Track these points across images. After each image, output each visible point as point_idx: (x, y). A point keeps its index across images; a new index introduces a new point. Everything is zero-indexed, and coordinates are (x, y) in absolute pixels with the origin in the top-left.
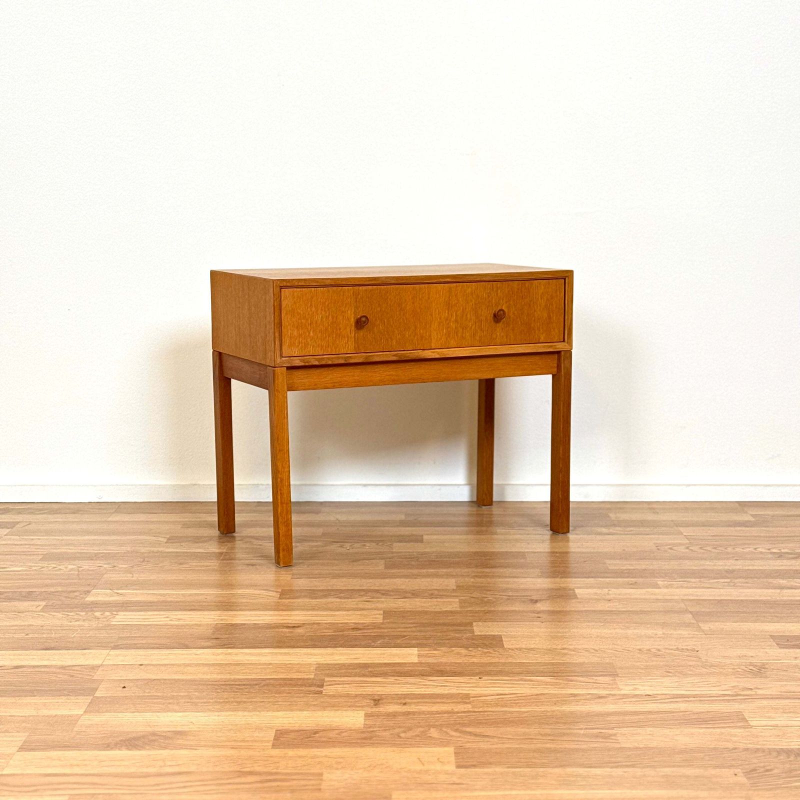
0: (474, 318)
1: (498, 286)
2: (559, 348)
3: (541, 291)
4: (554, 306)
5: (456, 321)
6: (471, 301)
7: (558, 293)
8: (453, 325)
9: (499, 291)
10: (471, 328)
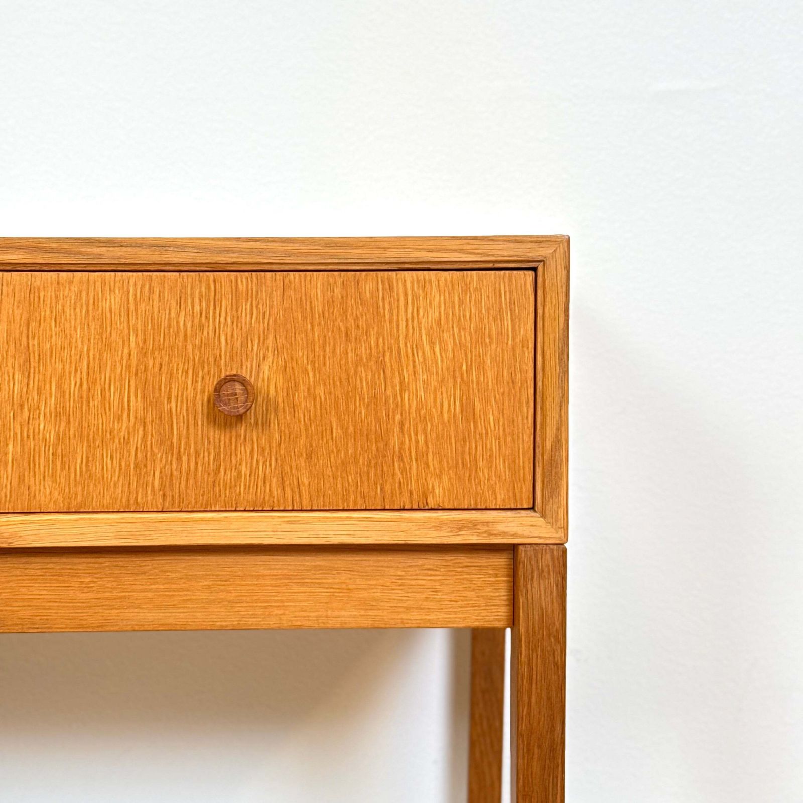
0: (137, 404)
1: (242, 287)
2: (504, 534)
3: (433, 315)
4: (490, 374)
5: (59, 414)
6: (126, 341)
7: (508, 323)
8: (46, 428)
9: (245, 306)
10: (127, 442)
